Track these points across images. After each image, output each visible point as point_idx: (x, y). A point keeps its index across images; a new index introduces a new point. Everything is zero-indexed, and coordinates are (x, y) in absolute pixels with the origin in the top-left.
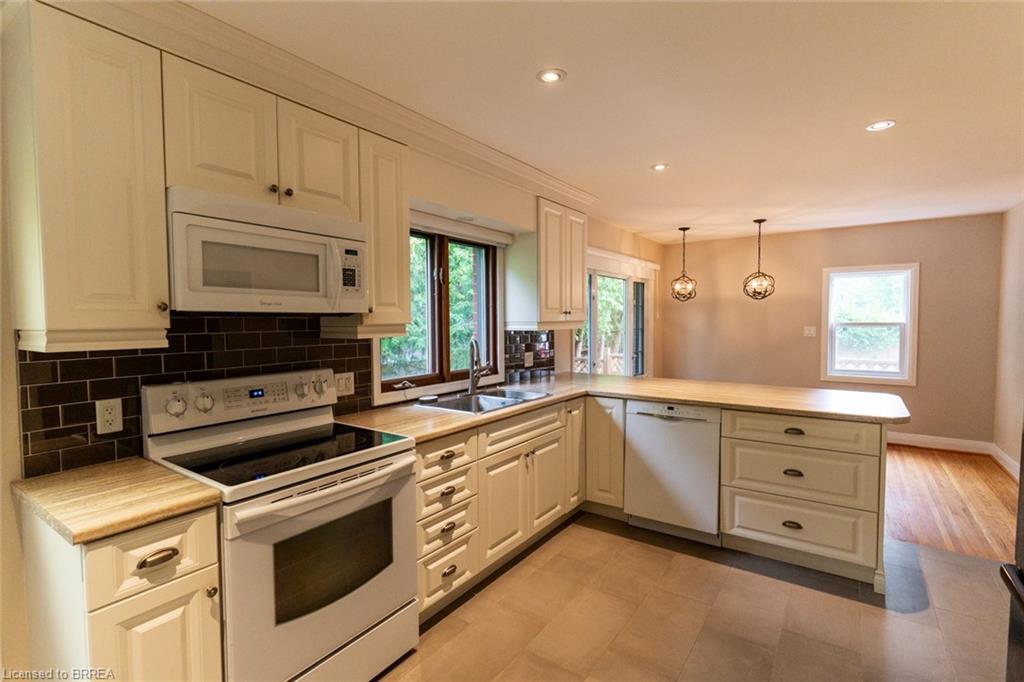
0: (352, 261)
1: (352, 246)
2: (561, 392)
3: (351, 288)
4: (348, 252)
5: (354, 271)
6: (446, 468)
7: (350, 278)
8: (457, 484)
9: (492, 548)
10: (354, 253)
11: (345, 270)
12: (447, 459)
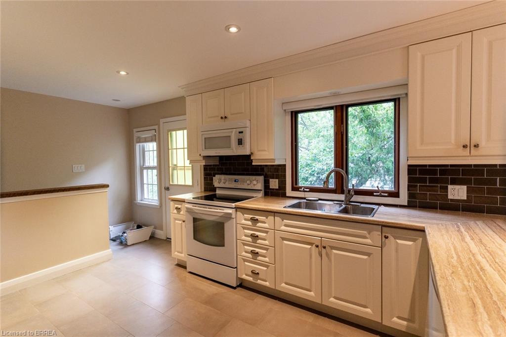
0: (241, 136)
1: (241, 130)
2: (382, 218)
3: (240, 146)
4: (240, 133)
5: (242, 139)
6: (254, 224)
7: (240, 142)
8: (260, 235)
9: (286, 284)
10: (242, 132)
11: (239, 139)
12: (255, 221)
